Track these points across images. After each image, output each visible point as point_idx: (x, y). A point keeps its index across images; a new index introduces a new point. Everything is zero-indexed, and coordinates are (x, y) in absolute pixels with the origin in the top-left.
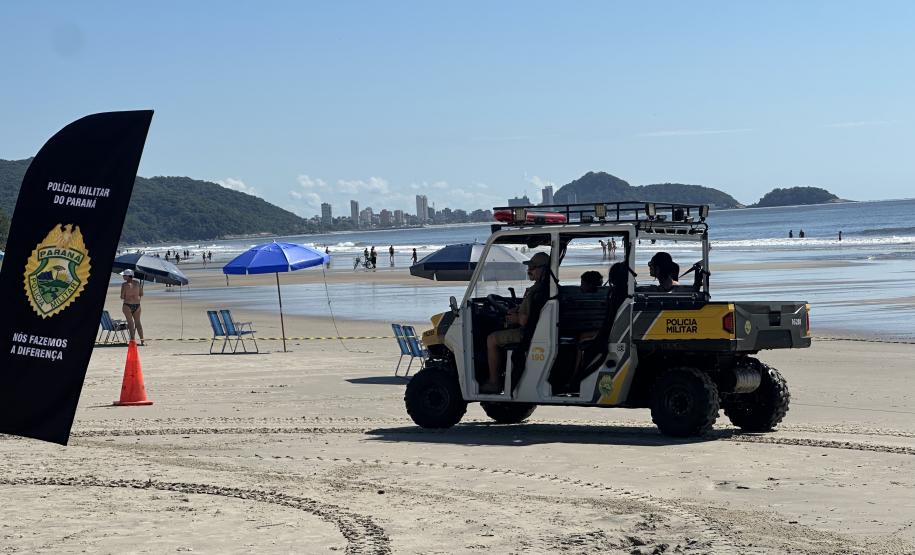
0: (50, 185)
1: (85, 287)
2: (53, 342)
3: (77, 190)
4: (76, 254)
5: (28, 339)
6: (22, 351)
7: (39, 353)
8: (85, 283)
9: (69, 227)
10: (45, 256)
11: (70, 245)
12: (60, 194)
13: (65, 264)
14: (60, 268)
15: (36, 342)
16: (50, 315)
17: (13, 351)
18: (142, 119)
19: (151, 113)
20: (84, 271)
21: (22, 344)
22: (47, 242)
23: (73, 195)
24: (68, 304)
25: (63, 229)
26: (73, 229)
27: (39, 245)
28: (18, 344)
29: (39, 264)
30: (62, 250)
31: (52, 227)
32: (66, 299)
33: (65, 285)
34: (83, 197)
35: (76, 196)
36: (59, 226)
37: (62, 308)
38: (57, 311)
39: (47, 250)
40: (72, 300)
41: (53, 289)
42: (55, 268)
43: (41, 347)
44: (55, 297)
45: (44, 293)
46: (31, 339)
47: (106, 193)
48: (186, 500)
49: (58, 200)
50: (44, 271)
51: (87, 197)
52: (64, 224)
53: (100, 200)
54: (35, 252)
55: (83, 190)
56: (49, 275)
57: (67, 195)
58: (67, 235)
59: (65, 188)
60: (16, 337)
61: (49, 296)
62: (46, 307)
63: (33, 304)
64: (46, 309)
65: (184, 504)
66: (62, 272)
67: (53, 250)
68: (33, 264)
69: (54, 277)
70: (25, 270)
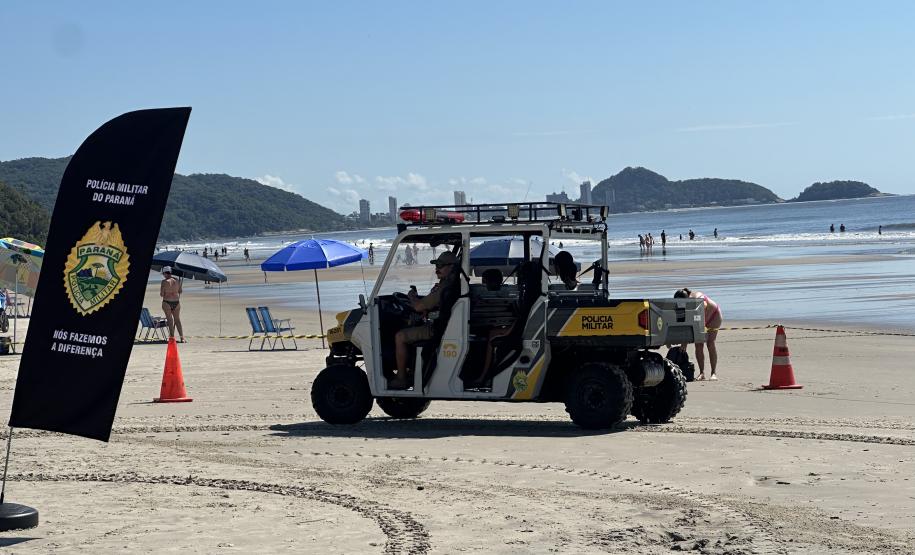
0: (90, 182)
1: (124, 284)
2: (93, 339)
3: (116, 187)
4: (115, 252)
5: (69, 336)
6: (63, 348)
7: (80, 350)
8: (124, 280)
9: (108, 224)
10: (84, 253)
11: (109, 243)
12: (99, 191)
13: (104, 261)
14: (99, 265)
15: (76, 339)
16: (90, 312)
17: (54, 348)
18: (180, 117)
19: (188, 110)
20: (123, 268)
21: (62, 341)
22: (86, 239)
23: (111, 193)
24: (107, 301)
25: (102, 227)
26: (112, 226)
27: (78, 243)
28: (59, 341)
29: (78, 261)
30: (101, 248)
31: (91, 225)
32: (106, 296)
33: (105, 282)
34: (121, 194)
35: (115, 193)
36: (98, 223)
37: (102, 305)
38: (96, 309)
39: (86, 248)
40: (112, 297)
41: (93, 286)
42: (94, 265)
43: (81, 344)
44: (94, 294)
45: (83, 290)
46: (72, 336)
47: (145, 190)
48: (227, 497)
49: (97, 197)
50: (84, 268)
51: (126, 195)
52: (103, 221)
53: (138, 197)
54: (74, 250)
55: (122, 188)
56: (88, 272)
57: (105, 193)
58: (106, 232)
59: (104, 185)
60: (57, 334)
61: (89, 294)
62: (86, 305)
63: (72, 301)
64: (86, 306)
65: (225, 500)
66: (101, 269)
67: (92, 247)
68: (72, 262)
69: (93, 274)
70: (64, 268)
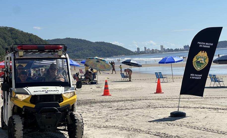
0: (198, 42)
1: (207, 64)
2: (198, 75)
3: (205, 44)
4: (205, 57)
5: (194, 75)
6: (193, 78)
7: (197, 78)
8: (207, 63)
9: (203, 52)
10: (198, 58)
11: (204, 56)
12: (201, 45)
13: (203, 59)
14: (201, 60)
15: (196, 76)
16: (200, 70)
17: (191, 77)
18: (220, 29)
19: (222, 28)
20: (207, 61)
21: (193, 76)
22: (198, 55)
23: (204, 45)
24: (203, 68)
25: (202, 52)
26: (204, 52)
27: (196, 56)
28: (192, 76)
29: (196, 59)
30: (202, 57)
31: (199, 52)
32: (203, 67)
33: (203, 64)
34: (206, 45)
35: (205, 45)
36: (201, 51)
37: (202, 69)
38: (201, 69)
39: (198, 57)
40: (205, 67)
41: (200, 65)
42: (200, 60)
43: (198, 77)
44: (201, 66)
45: (198, 66)
46: (195, 75)
47: (212, 44)
49: (200, 46)
50: (198, 61)
51: (208, 45)
52: (202, 51)
53: (211, 46)
54: (195, 57)
55: (206, 44)
56: (199, 62)
57: (203, 45)
58: (203, 53)
59: (202, 43)
60: (191, 75)
61: (199, 66)
62: (199, 69)
63: (195, 68)
64: (198, 69)
66: (202, 61)
67: (200, 56)
68: (195, 59)
69: (200, 62)
70: (193, 61)
